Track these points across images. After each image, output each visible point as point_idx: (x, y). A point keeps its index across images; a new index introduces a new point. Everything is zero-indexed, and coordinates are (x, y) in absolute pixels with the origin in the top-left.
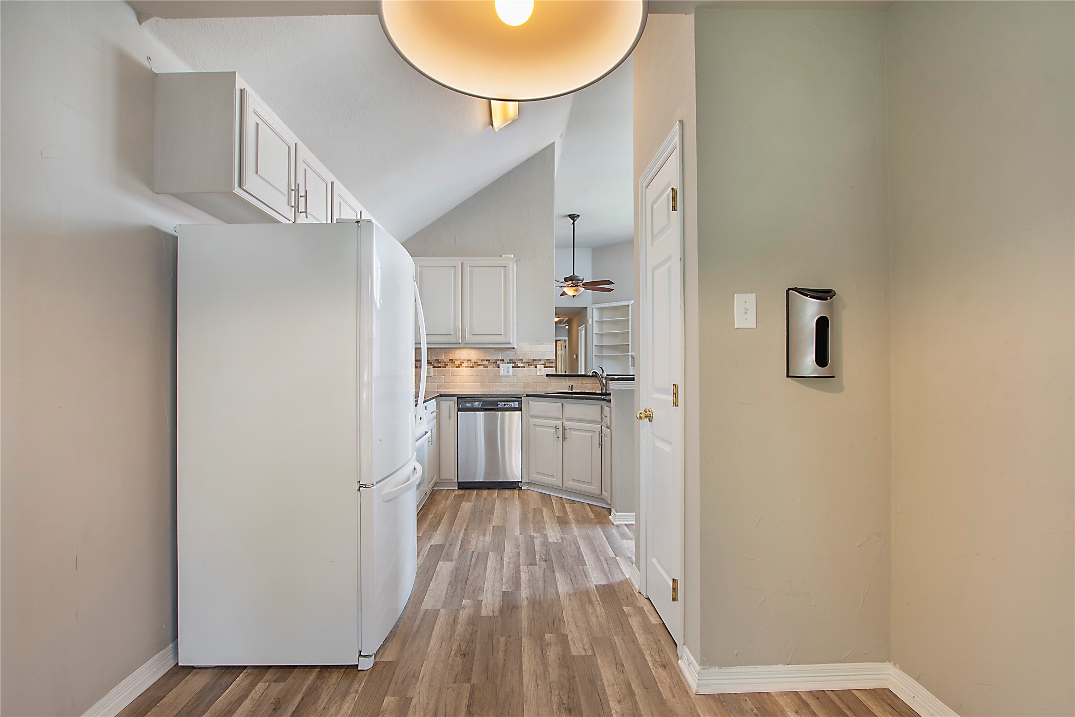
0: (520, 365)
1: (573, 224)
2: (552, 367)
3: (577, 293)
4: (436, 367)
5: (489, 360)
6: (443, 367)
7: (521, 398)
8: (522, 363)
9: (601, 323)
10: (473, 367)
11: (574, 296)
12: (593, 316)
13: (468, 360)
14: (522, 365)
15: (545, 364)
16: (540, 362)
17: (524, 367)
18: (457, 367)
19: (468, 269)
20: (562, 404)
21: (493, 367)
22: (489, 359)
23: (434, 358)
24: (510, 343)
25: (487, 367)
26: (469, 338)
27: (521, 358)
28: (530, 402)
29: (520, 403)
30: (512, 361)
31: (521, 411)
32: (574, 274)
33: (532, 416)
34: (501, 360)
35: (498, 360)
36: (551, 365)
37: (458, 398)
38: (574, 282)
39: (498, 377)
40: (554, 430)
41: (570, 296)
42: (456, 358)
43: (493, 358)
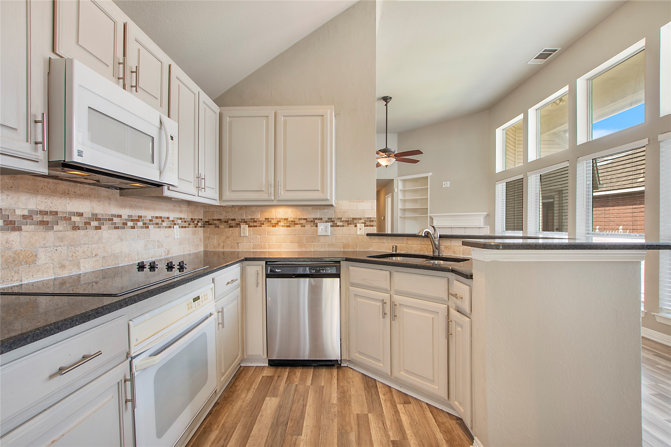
0: (339, 224)
1: (386, 105)
2: (373, 226)
3: (389, 163)
4: (251, 226)
5: (306, 219)
6: (259, 226)
7: (340, 262)
8: (341, 221)
9: (404, 191)
10: (289, 226)
11: (386, 166)
12: (398, 186)
13: (285, 219)
14: (341, 224)
15: (365, 223)
16: (360, 221)
17: (343, 226)
18: (273, 226)
19: (281, 119)
20: (390, 272)
21: (311, 226)
22: (306, 217)
23: (250, 217)
24: (327, 200)
25: (304, 226)
26: (283, 195)
27: (340, 217)
28: (351, 268)
29: (339, 269)
30: (330, 220)
31: (339, 277)
32: (386, 147)
33: (353, 285)
34: (319, 219)
35: (316, 219)
36: (372, 224)
37: (266, 262)
38: (387, 153)
39: (315, 237)
40: (380, 304)
41: (383, 166)
42: (272, 217)
43: (311, 216)
